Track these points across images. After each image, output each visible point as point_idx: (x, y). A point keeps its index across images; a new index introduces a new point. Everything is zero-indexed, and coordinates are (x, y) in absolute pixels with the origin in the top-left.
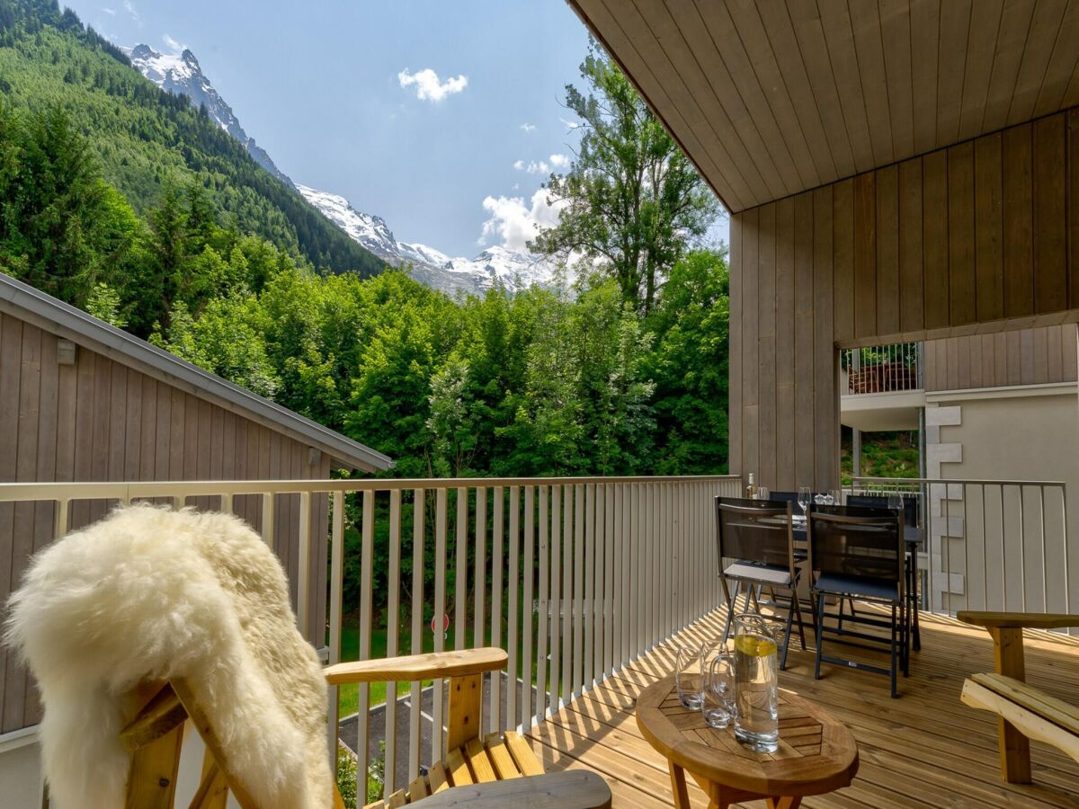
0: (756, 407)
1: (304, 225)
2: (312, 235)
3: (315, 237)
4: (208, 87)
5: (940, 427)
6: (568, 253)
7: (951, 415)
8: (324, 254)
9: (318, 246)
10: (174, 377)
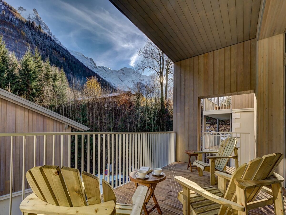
0: (180, 113)
1: (70, 60)
2: (72, 64)
3: (73, 64)
4: (41, 20)
5: (235, 118)
6: (144, 70)
7: (238, 115)
8: (76, 69)
9: (74, 67)
10: (25, 105)
